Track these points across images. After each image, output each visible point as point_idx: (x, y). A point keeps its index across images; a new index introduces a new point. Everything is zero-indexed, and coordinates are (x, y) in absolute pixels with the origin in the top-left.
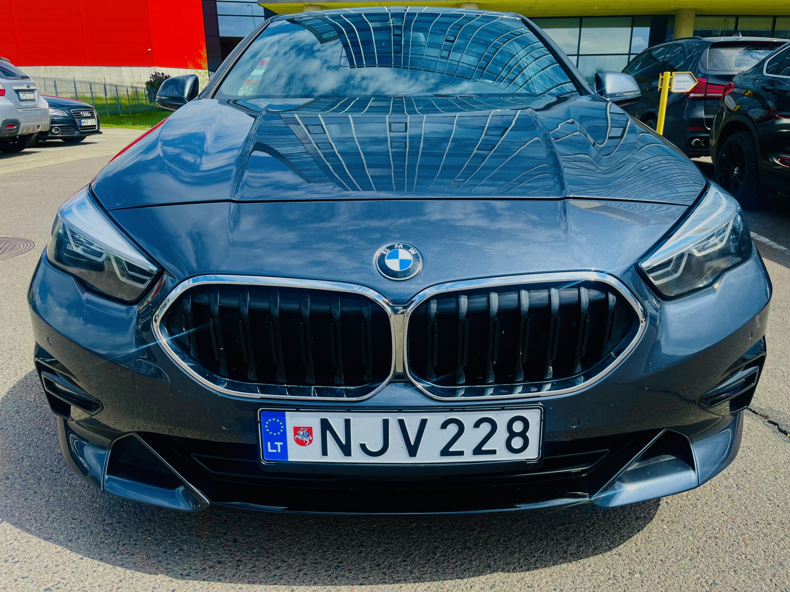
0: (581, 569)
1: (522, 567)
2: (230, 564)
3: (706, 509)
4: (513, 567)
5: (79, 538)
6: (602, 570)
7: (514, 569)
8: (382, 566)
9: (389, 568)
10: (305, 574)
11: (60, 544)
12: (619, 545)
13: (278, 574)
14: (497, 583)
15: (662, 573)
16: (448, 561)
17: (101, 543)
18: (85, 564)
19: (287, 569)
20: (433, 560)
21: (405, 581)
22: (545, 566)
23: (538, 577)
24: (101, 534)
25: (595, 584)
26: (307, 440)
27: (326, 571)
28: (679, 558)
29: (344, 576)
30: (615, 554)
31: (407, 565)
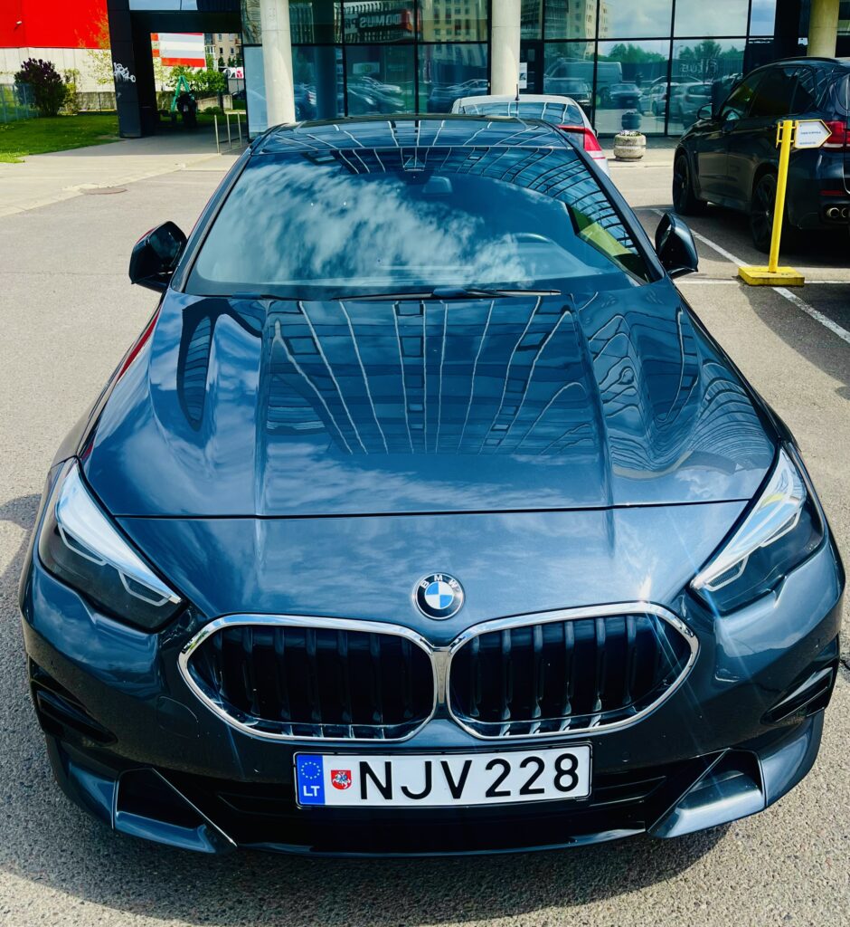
0: (642, 900)
1: (577, 899)
2: (251, 904)
3: (788, 817)
4: (567, 899)
5: (73, 876)
6: (665, 900)
7: (569, 901)
8: (422, 902)
9: (430, 905)
10: (338, 914)
11: (53, 885)
12: (686, 868)
13: (307, 915)
14: (549, 920)
15: (731, 903)
16: (496, 894)
17: (101, 881)
18: (88, 910)
19: (316, 909)
20: (479, 893)
21: (449, 919)
22: (603, 898)
23: (595, 911)
24: (99, 870)
25: (657, 918)
26: (346, 784)
27: (360, 910)
28: (751, 884)
29: (380, 916)
30: (681, 880)
31: (450, 901)
